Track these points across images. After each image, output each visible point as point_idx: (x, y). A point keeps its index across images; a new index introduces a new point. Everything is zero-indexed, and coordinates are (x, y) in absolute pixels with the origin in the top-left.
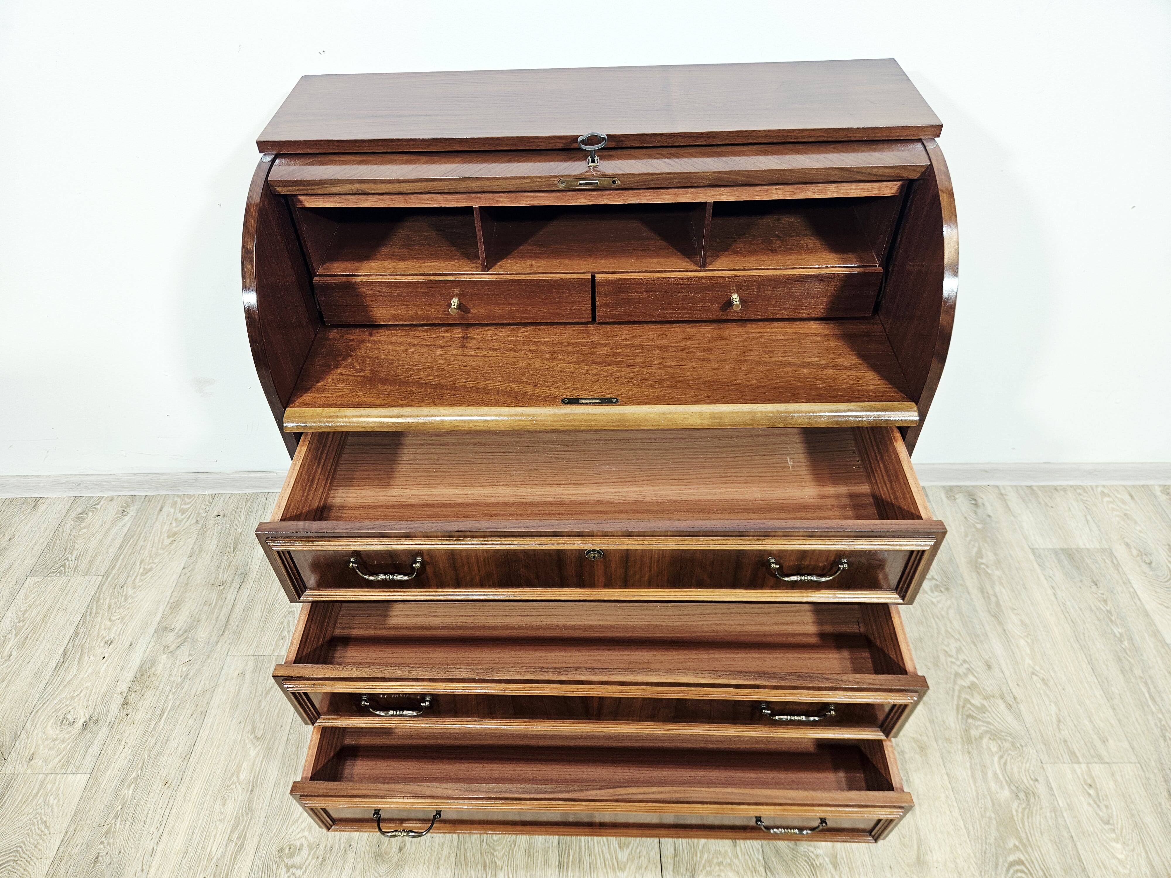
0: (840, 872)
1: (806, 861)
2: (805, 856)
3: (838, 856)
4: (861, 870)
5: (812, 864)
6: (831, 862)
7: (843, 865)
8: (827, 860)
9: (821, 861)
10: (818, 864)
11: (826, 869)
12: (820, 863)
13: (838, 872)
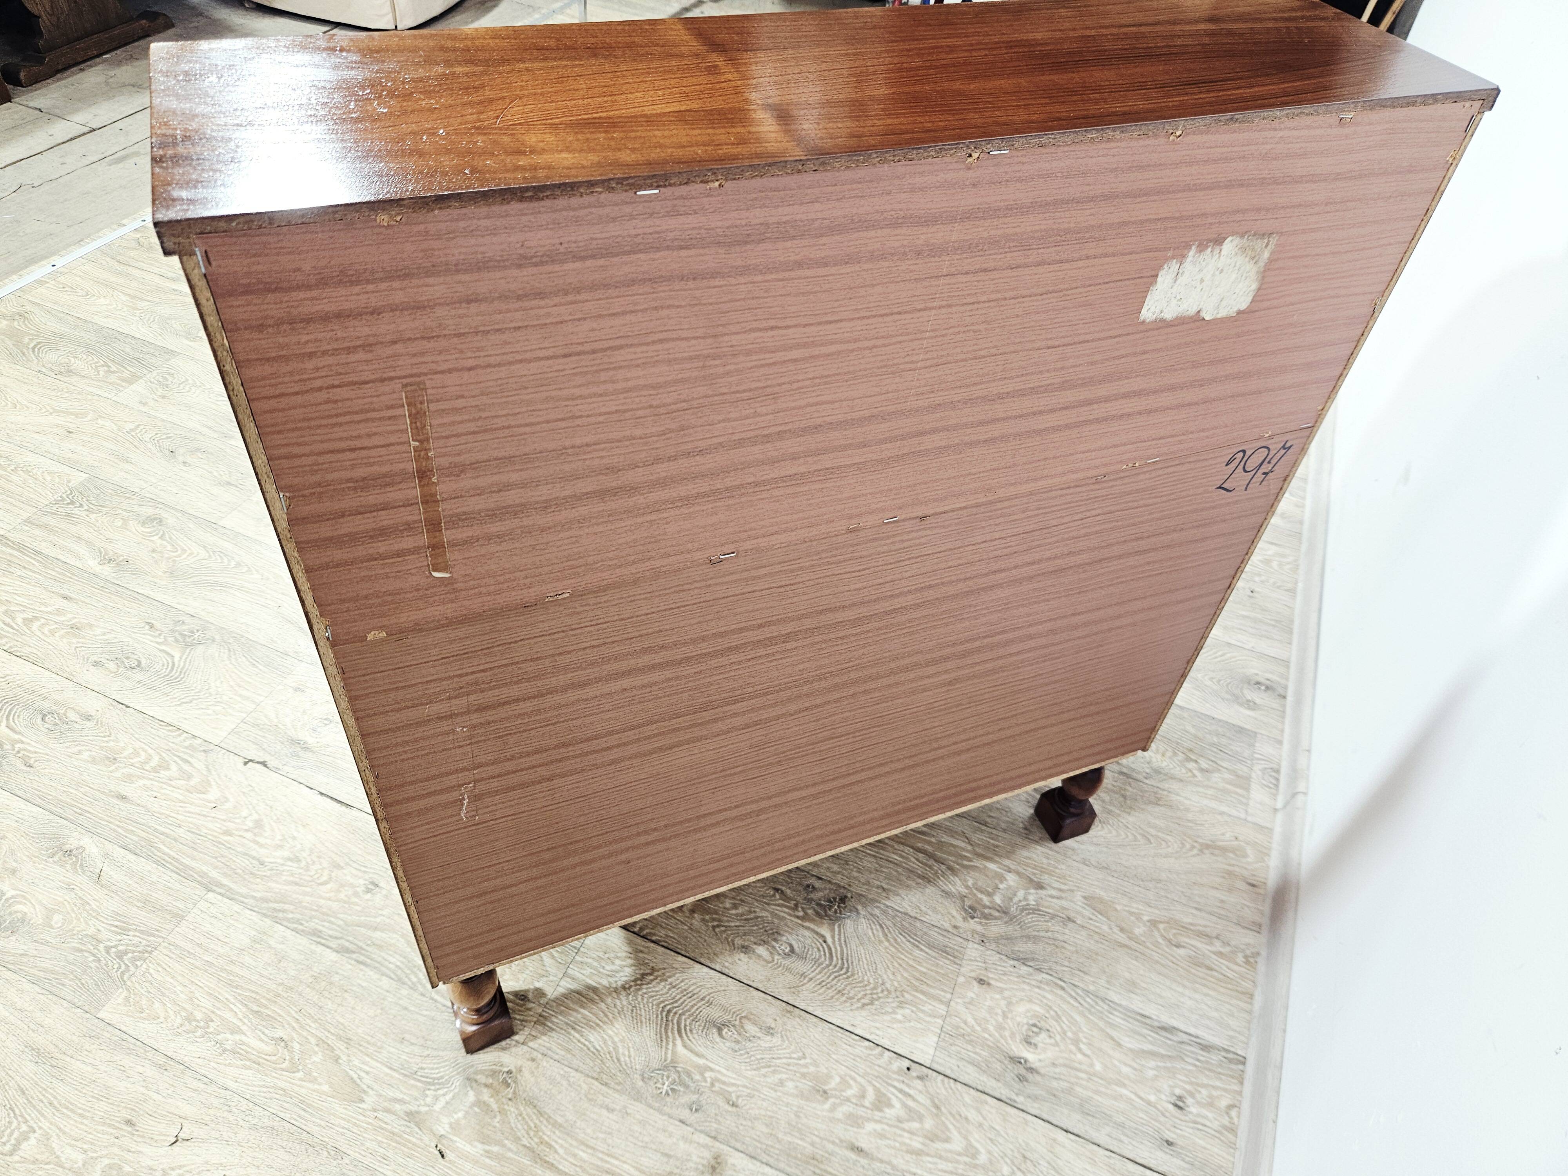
0: (399, 1117)
1: (442, 1077)
2: (448, 1081)
3: (417, 1129)
4: (381, 1150)
5: (434, 1084)
6: (417, 1112)
7: (403, 1128)
8: (424, 1109)
9: (429, 1100)
10: (427, 1092)
11: (416, 1099)
12: (427, 1096)
13: (402, 1115)
